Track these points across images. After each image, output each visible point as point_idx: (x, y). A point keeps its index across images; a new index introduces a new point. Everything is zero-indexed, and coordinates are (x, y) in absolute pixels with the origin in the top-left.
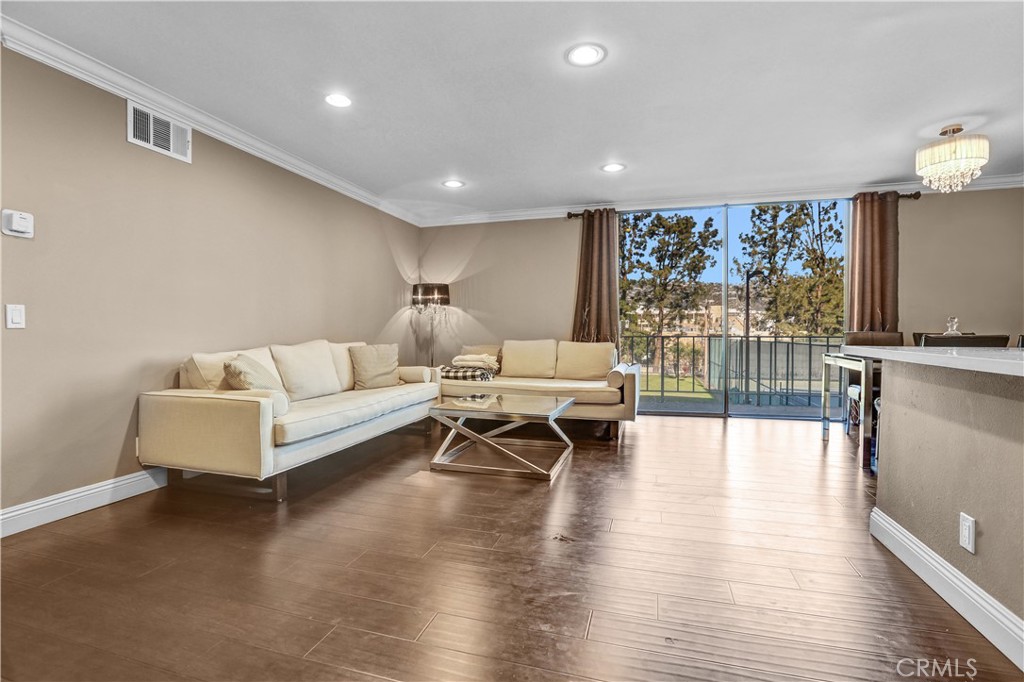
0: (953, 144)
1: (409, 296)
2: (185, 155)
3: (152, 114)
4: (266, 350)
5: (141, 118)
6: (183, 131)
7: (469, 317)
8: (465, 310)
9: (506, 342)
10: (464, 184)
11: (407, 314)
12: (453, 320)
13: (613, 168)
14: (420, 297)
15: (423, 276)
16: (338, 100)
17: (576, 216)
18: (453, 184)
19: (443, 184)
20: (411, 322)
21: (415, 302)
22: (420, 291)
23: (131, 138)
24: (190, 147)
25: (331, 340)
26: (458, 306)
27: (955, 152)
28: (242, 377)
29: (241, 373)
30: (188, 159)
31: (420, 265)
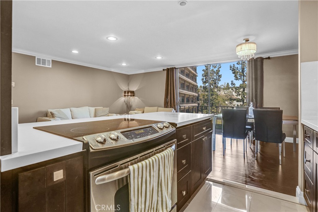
0: (241, 46)
1: (123, 94)
2: (50, 66)
3: (41, 58)
4: (69, 109)
5: (39, 60)
6: (49, 61)
7: (140, 100)
8: (139, 98)
9: (146, 107)
10: (127, 64)
11: (123, 99)
12: (136, 101)
13: (159, 58)
14: (126, 94)
15: (130, 88)
16: (75, 52)
17: (165, 70)
18: (124, 64)
19: (121, 64)
20: (125, 101)
21: (125, 96)
22: (127, 92)
23: (36, 64)
24: (51, 64)
25: (89, 107)
26: (137, 97)
27: (241, 48)
28: (54, 115)
29: (54, 114)
30: (51, 67)
31: (128, 85)
